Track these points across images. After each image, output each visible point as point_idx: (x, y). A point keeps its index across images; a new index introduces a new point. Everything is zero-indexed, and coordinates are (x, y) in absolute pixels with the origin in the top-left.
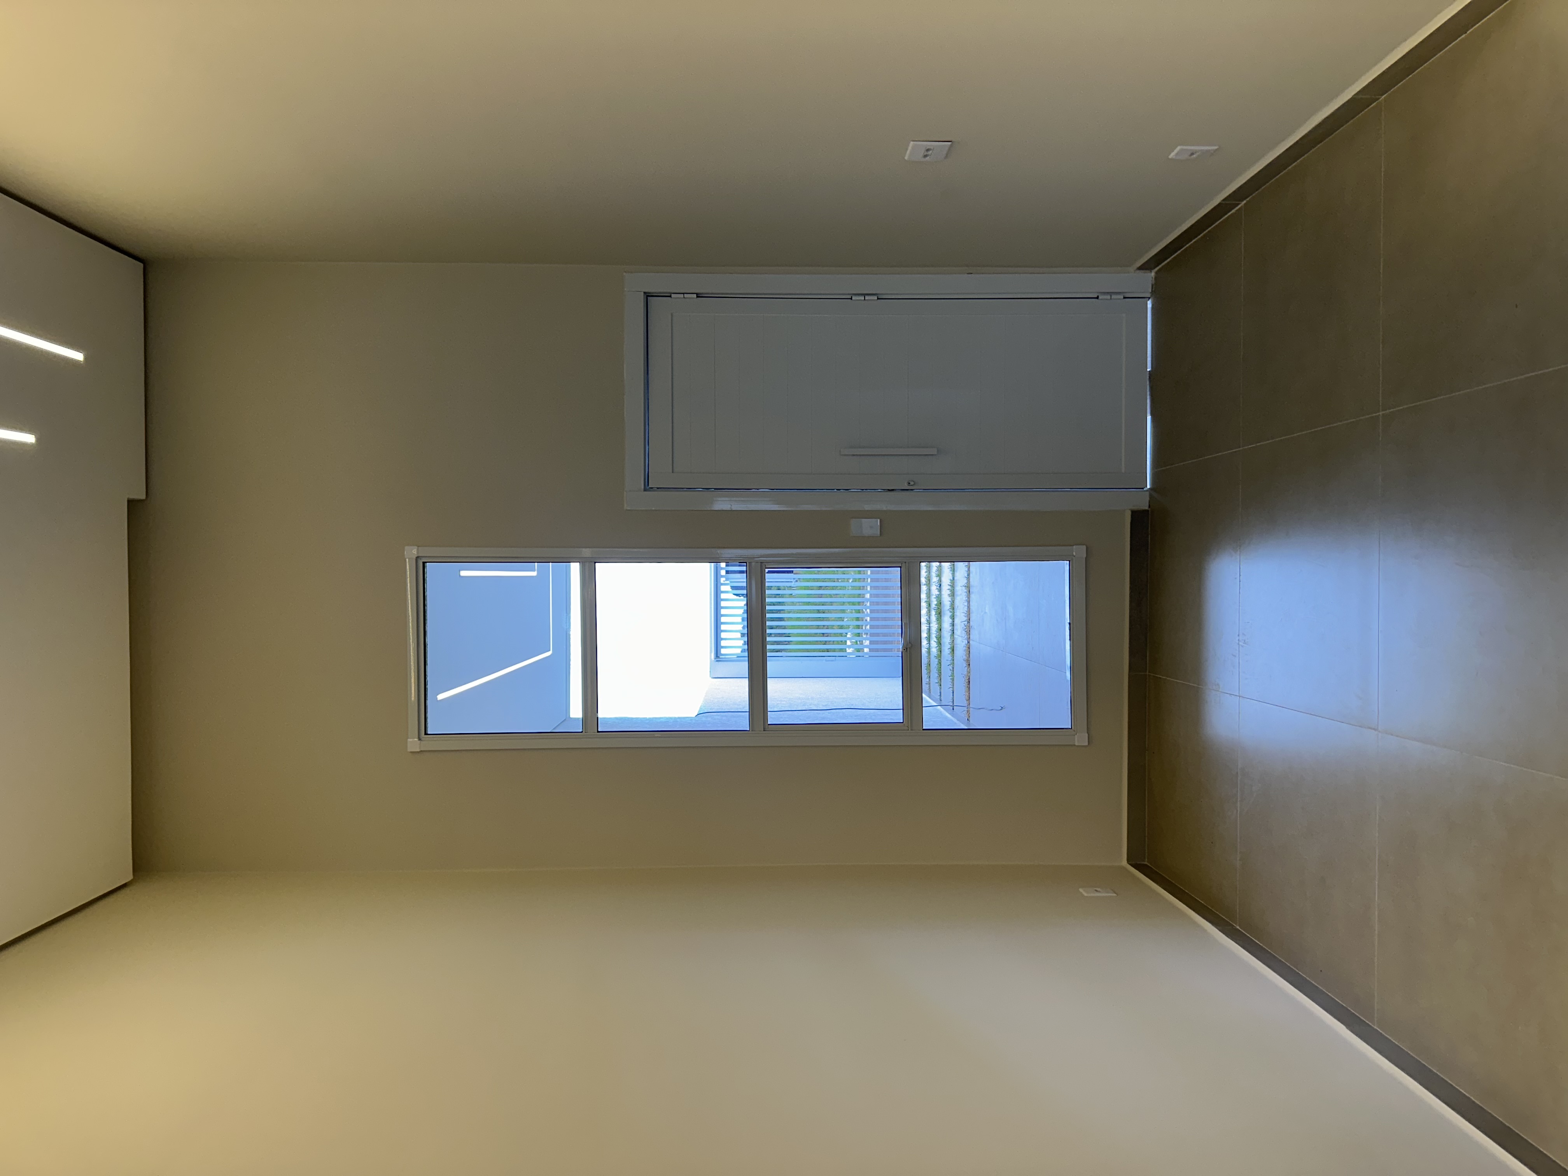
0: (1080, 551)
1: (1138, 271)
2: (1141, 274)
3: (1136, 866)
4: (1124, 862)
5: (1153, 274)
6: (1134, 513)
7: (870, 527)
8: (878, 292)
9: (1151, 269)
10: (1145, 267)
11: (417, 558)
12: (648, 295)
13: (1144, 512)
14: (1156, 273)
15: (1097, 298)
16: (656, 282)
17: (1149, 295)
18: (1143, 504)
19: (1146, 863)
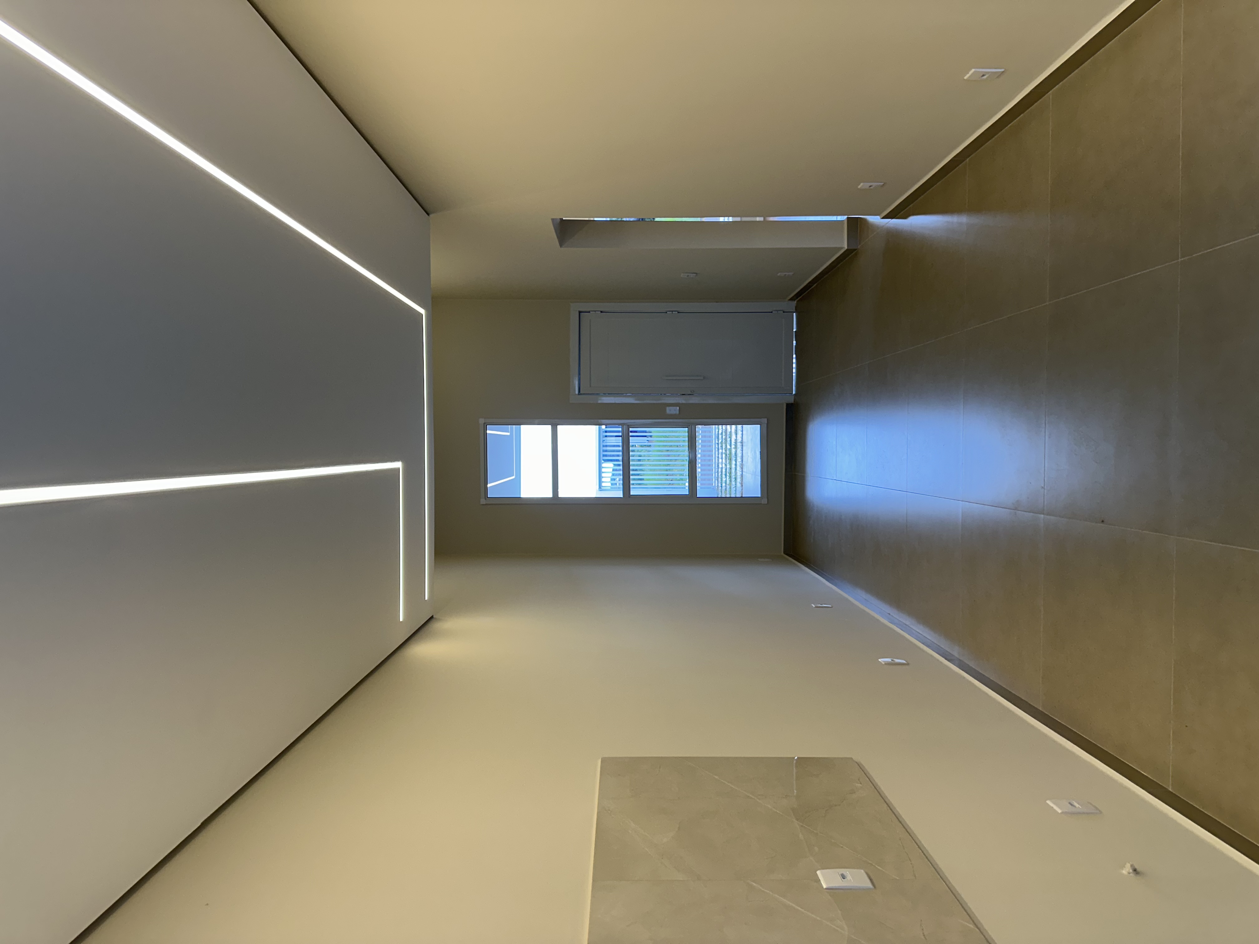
0: (765, 421)
1: (789, 301)
2: (790, 302)
3: (787, 554)
4: (782, 553)
5: (796, 302)
6: (788, 405)
7: (675, 410)
8: (678, 310)
9: (795, 300)
10: (792, 299)
11: (484, 423)
12: (580, 312)
13: (792, 404)
14: (797, 302)
15: (772, 312)
16: (583, 307)
17: (794, 311)
18: (791, 400)
19: (791, 553)
